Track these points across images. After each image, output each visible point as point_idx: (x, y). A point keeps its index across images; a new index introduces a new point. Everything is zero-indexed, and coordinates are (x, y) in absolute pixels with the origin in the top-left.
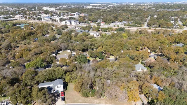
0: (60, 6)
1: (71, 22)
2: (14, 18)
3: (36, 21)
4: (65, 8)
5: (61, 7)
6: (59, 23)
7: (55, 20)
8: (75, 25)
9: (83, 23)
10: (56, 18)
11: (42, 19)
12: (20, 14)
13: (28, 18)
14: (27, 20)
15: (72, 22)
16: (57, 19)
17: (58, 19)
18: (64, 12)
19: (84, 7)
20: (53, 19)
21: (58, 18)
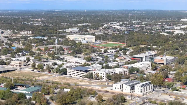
0: (106, 25)
1: (133, 88)
2: (9, 64)
3: (55, 77)
4: (118, 30)
5: (108, 28)
6: (106, 86)
7: (97, 78)
8: (142, 94)
9: (163, 89)
10: (98, 72)
11: (68, 73)
12: (20, 53)
13: (36, 67)
14: (35, 70)
15: (136, 86)
16: (100, 75)
17: (102, 75)
18: (116, 48)
19: (164, 30)
20: (92, 74)
21: (102, 73)
